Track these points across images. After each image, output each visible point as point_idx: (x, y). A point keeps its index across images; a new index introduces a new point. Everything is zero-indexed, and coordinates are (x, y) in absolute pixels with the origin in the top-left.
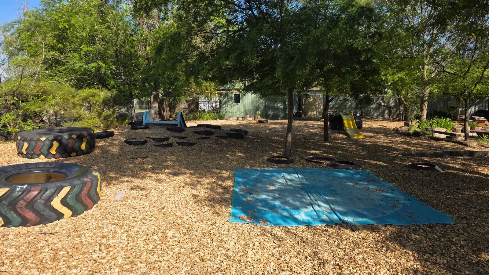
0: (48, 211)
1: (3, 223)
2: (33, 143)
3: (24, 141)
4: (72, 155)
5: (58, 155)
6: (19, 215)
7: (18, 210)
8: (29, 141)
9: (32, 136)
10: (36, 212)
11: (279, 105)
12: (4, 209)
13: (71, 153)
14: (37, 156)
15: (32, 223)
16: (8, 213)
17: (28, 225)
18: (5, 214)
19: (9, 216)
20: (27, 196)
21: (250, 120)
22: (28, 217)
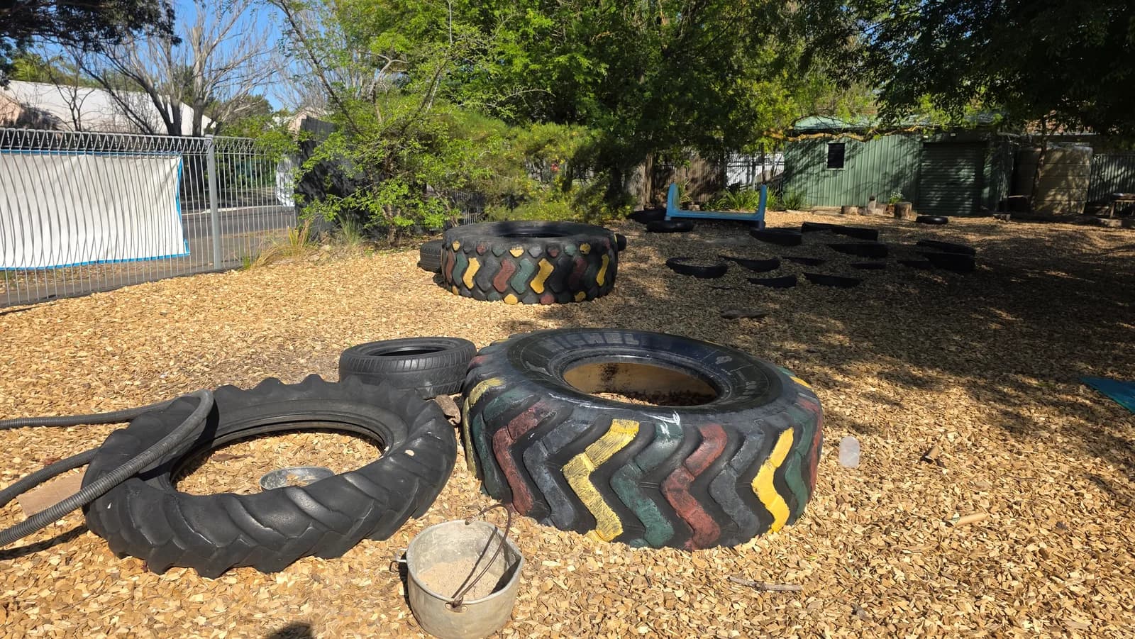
0: (742, 506)
1: (621, 531)
2: (493, 261)
3: (469, 254)
4: (577, 297)
5: (549, 296)
6: (669, 512)
7: (670, 497)
8: (482, 256)
9: (490, 244)
10: (713, 507)
11: (964, 172)
12: (630, 488)
13: (576, 292)
14: (499, 296)
15: (701, 542)
16: (639, 502)
17: (688, 544)
18: (629, 506)
19: (640, 511)
20: (696, 454)
21: (877, 215)
22: (691, 520)
